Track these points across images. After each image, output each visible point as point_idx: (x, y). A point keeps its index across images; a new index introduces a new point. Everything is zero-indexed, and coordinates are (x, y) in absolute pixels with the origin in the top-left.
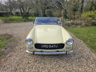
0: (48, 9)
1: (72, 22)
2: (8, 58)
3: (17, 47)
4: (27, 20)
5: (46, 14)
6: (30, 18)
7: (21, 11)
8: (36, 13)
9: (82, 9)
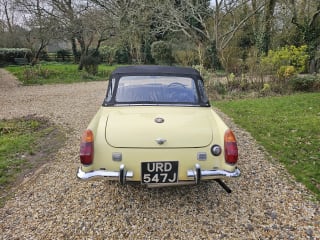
0: (161, 41)
1: (231, 80)
2: (38, 177)
3: (62, 151)
4: (92, 76)
5: (153, 54)
6: (101, 68)
7: (74, 46)
8: (122, 53)
9: (267, 39)
